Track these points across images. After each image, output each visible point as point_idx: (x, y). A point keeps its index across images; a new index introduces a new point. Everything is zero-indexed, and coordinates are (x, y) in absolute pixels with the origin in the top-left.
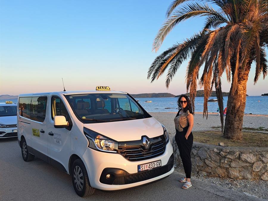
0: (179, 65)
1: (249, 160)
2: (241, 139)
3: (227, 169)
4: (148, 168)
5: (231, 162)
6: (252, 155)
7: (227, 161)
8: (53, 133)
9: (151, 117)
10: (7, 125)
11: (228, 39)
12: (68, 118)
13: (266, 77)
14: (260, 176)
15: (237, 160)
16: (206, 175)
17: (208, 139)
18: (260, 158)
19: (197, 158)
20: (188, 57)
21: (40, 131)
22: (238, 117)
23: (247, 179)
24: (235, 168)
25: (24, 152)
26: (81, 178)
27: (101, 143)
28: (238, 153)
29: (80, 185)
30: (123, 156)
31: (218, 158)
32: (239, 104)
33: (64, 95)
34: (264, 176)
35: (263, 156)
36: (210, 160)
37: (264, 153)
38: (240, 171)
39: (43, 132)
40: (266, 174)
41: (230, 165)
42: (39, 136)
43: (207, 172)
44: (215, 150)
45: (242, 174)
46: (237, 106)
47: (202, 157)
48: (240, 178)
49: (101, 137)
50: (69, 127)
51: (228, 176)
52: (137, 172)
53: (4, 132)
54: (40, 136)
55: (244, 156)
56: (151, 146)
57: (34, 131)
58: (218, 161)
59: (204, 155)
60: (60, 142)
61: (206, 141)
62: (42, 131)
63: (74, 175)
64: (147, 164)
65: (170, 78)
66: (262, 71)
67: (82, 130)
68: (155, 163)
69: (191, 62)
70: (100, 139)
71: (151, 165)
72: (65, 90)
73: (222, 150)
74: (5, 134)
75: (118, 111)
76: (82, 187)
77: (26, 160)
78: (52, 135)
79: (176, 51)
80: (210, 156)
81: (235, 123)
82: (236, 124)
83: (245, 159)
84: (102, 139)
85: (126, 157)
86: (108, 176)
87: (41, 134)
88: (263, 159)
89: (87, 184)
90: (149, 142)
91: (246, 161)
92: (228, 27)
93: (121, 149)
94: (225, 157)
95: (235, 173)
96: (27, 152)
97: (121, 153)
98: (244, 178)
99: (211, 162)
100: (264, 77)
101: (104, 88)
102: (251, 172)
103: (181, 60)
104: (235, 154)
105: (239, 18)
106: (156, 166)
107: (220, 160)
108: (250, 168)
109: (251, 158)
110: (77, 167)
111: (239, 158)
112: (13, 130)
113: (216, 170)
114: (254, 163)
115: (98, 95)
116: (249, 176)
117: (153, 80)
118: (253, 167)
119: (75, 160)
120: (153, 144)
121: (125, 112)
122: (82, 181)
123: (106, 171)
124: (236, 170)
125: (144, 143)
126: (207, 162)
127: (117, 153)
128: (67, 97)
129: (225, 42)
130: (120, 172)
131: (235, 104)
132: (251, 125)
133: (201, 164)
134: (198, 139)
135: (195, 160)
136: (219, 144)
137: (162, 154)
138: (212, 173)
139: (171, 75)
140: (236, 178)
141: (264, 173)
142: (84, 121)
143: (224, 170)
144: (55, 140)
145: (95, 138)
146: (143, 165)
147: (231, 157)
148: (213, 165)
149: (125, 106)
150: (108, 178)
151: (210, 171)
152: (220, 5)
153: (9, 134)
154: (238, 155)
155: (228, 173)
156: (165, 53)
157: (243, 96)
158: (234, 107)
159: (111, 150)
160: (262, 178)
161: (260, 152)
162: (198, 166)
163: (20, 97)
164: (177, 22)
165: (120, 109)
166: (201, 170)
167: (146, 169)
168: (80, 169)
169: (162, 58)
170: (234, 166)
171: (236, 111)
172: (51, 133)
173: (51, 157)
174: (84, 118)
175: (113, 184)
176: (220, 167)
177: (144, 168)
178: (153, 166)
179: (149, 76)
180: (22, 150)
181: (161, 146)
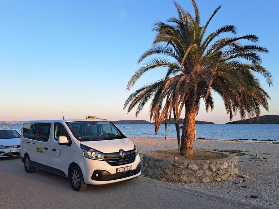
0: (145, 102)
1: (193, 168)
2: (192, 155)
3: (179, 175)
4: (123, 171)
5: (182, 170)
6: (196, 165)
7: (179, 170)
8: (56, 149)
9: (126, 138)
10: (6, 146)
11: (178, 86)
12: (69, 138)
13: (213, 110)
14: (201, 180)
15: (186, 169)
16: (165, 180)
17: (169, 156)
18: (201, 167)
19: (159, 169)
20: (152, 96)
21: (44, 148)
22: (190, 139)
23: (192, 182)
24: (184, 174)
25: (27, 166)
26: (78, 178)
27: (92, 154)
28: (186, 164)
29: (77, 183)
30: (107, 162)
31: (173, 168)
32: (190, 130)
33: (65, 122)
34: (204, 180)
35: (203, 166)
36: (168, 169)
37: (204, 163)
38: (188, 177)
39: (47, 149)
40: (205, 178)
41: (181, 173)
42: (42, 152)
43: (166, 179)
44: (171, 162)
45: (189, 179)
46: (189, 131)
47: (163, 167)
48: (188, 181)
49: (92, 150)
50: (70, 144)
51: (180, 180)
52: (116, 173)
53: (3, 152)
54: (44, 152)
55: (190, 166)
56: (125, 156)
57: (38, 149)
58: (173, 170)
59: (164, 166)
60: (62, 155)
61: (167, 157)
62: (45, 148)
63: (72, 177)
64: (123, 168)
65: (139, 111)
66: (210, 105)
67: (79, 146)
68: (128, 167)
69: (154, 100)
70: (92, 151)
71: (125, 169)
72: (64, 119)
73: (175, 162)
74: (4, 153)
75: (102, 134)
76: (78, 184)
77: (28, 172)
78: (55, 150)
79: (145, 90)
80: (168, 167)
81: (188, 143)
82: (188, 145)
83: (191, 168)
84: (93, 152)
85: (109, 163)
86: (97, 175)
87: (44, 150)
88: (203, 168)
89: (82, 182)
90: (124, 154)
91: (192, 170)
92: (181, 75)
93: (106, 158)
94: (178, 167)
95: (184, 178)
96: (30, 165)
97: (106, 160)
98: (190, 181)
99: (169, 171)
100: (212, 110)
101: (92, 117)
102: (195, 177)
103: (147, 98)
104: (184, 165)
105: (190, 69)
106: (128, 170)
107: (175, 169)
108: (194, 174)
109: (195, 167)
110: (74, 171)
111: (187, 167)
112: (11, 151)
113: (172, 176)
114: (197, 171)
115: (88, 122)
116: (194, 180)
117: (129, 112)
118: (196, 174)
119: (74, 167)
120: (127, 155)
121: (107, 135)
122: (79, 180)
123: (96, 172)
124: (185, 176)
125: (121, 154)
126: (166, 171)
127: (103, 160)
128: (67, 123)
129: (175, 87)
130: (105, 172)
131: (187, 130)
132: (208, 147)
133: (162, 173)
134: (161, 155)
135: (158, 170)
136: (174, 158)
137: (133, 162)
138: (169, 179)
139: (139, 109)
140: (185, 182)
141: (204, 178)
142: (80, 140)
143: (177, 176)
144: (57, 154)
145: (88, 151)
146: (120, 169)
147: (182, 167)
148: (169, 173)
149: (107, 130)
150: (97, 177)
151: (168, 177)
152: (176, 59)
153: (7, 154)
154: (186, 165)
155: (180, 178)
156: (138, 92)
157: (192, 124)
158: (187, 132)
159: (99, 158)
160: (202, 181)
161: (201, 163)
162: (160, 174)
163: (24, 123)
164: (145, 71)
165: (103, 132)
166: (162, 177)
167: (122, 171)
168: (77, 172)
169: (135, 95)
170: (184, 173)
171: (188, 135)
172: (54, 149)
173: (53, 167)
174: (80, 138)
175: (101, 181)
176: (175, 174)
177: (121, 171)
178: (127, 169)
179: (125, 107)
180: (25, 164)
181: (132, 157)
